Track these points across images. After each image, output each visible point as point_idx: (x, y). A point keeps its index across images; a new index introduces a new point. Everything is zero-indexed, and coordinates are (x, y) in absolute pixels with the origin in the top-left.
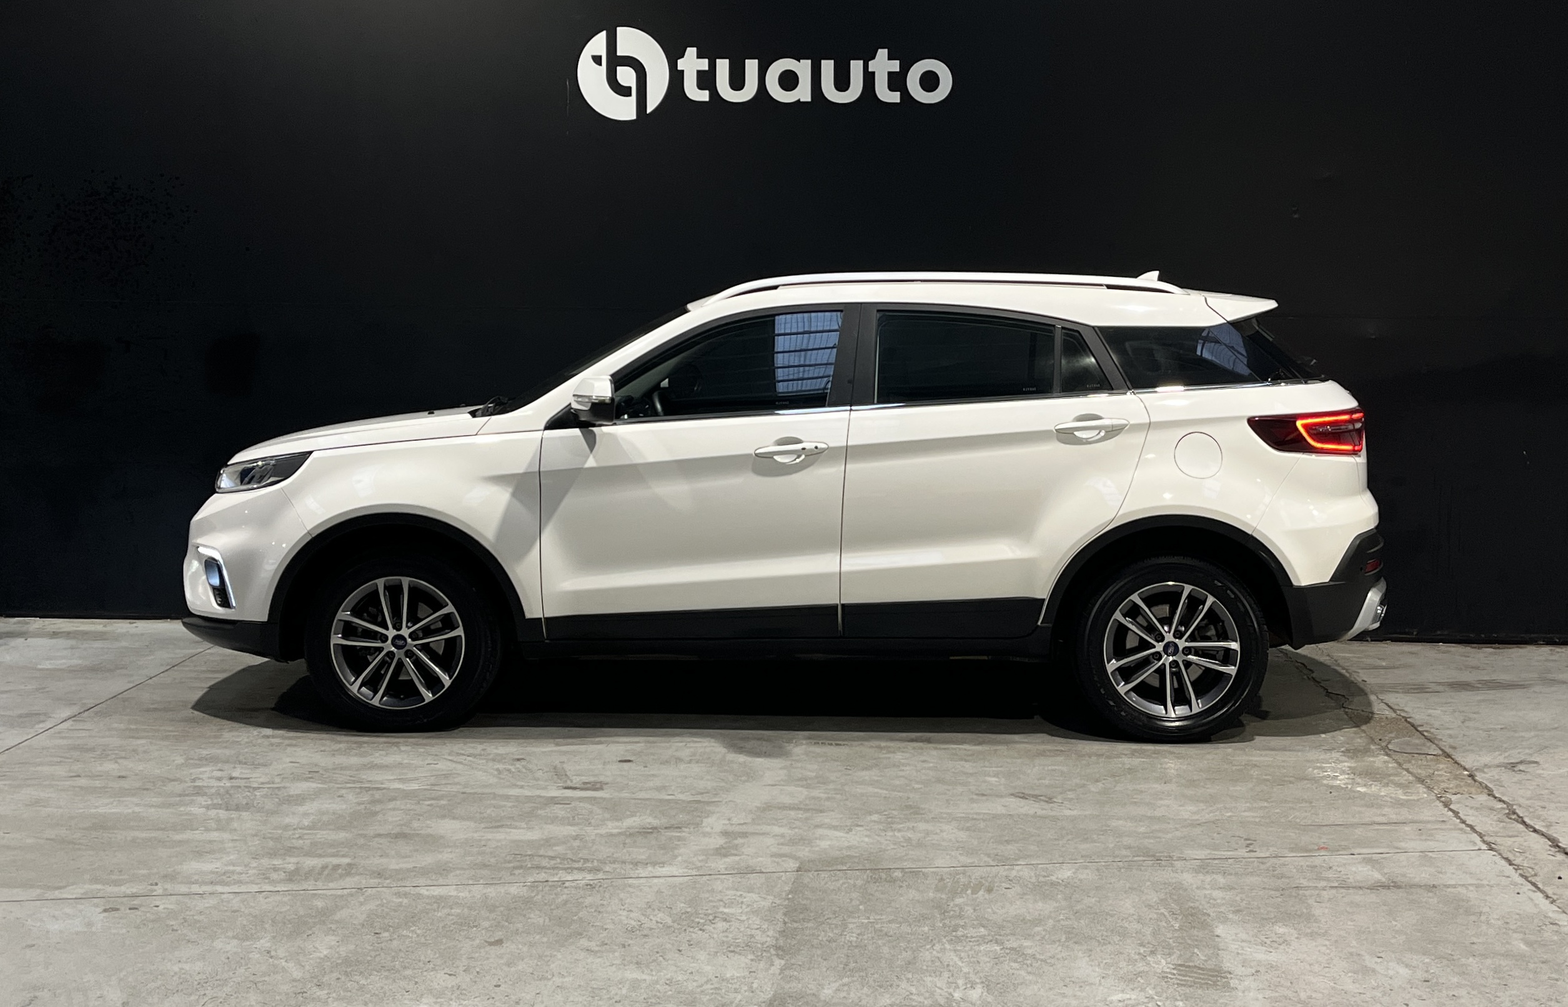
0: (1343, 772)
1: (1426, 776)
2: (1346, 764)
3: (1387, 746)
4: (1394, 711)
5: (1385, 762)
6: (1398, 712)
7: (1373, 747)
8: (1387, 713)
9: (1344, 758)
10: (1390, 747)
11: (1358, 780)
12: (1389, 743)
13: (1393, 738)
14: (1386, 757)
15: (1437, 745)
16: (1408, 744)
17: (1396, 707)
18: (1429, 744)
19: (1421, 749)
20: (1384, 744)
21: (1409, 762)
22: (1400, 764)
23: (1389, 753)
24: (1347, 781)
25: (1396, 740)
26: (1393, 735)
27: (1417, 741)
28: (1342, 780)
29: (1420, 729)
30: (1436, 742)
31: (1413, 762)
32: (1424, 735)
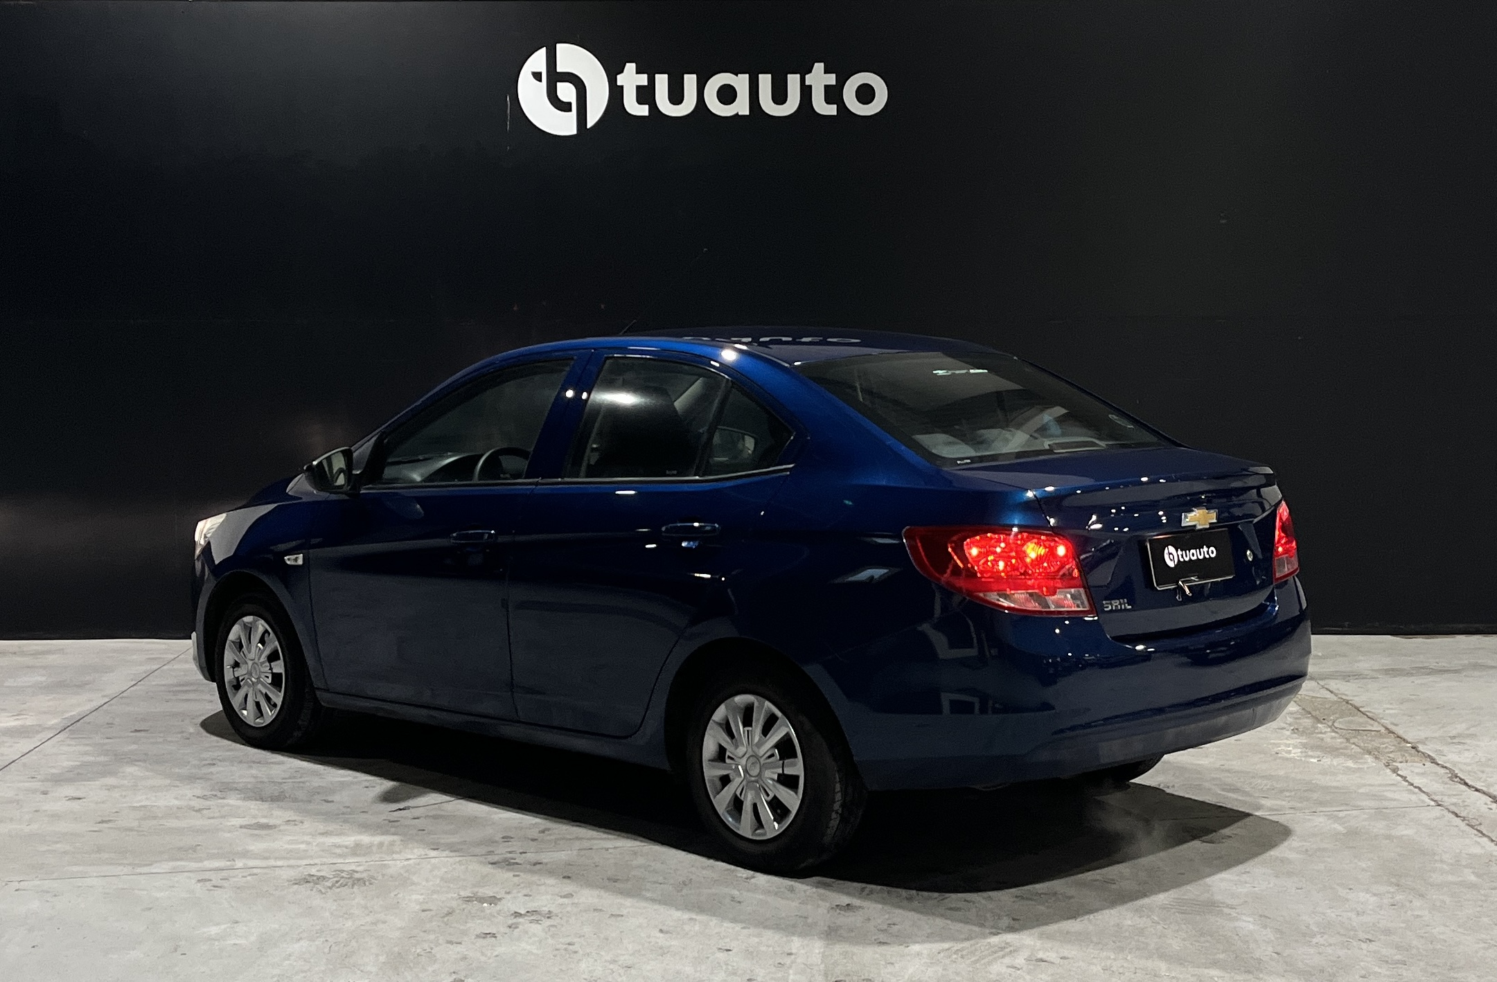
0: (1295, 747)
1: (1372, 749)
2: (1299, 741)
3: (1333, 725)
4: (1336, 695)
5: (1333, 738)
6: (1340, 696)
7: (1319, 725)
8: (1329, 697)
9: (1296, 735)
10: (1335, 724)
11: (1310, 753)
12: (1334, 722)
13: (1338, 718)
14: (1333, 734)
15: (1379, 723)
16: (1350, 722)
17: (1336, 692)
18: (1372, 722)
19: (1365, 727)
20: (1330, 724)
21: (1355, 737)
22: (1348, 740)
23: (1336, 730)
24: (1299, 754)
25: (1341, 720)
26: (1337, 716)
27: (1361, 720)
28: (1296, 753)
29: (1360, 709)
30: (1378, 720)
31: (1359, 737)
32: (1367, 715)
